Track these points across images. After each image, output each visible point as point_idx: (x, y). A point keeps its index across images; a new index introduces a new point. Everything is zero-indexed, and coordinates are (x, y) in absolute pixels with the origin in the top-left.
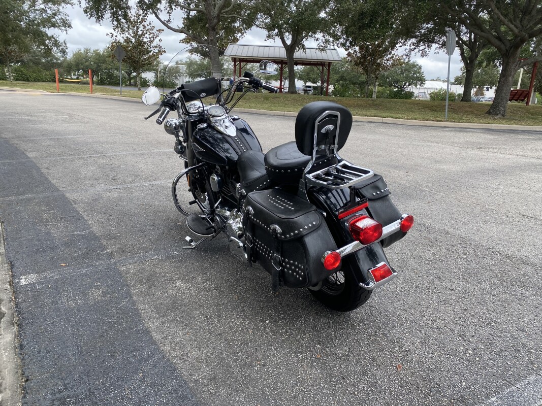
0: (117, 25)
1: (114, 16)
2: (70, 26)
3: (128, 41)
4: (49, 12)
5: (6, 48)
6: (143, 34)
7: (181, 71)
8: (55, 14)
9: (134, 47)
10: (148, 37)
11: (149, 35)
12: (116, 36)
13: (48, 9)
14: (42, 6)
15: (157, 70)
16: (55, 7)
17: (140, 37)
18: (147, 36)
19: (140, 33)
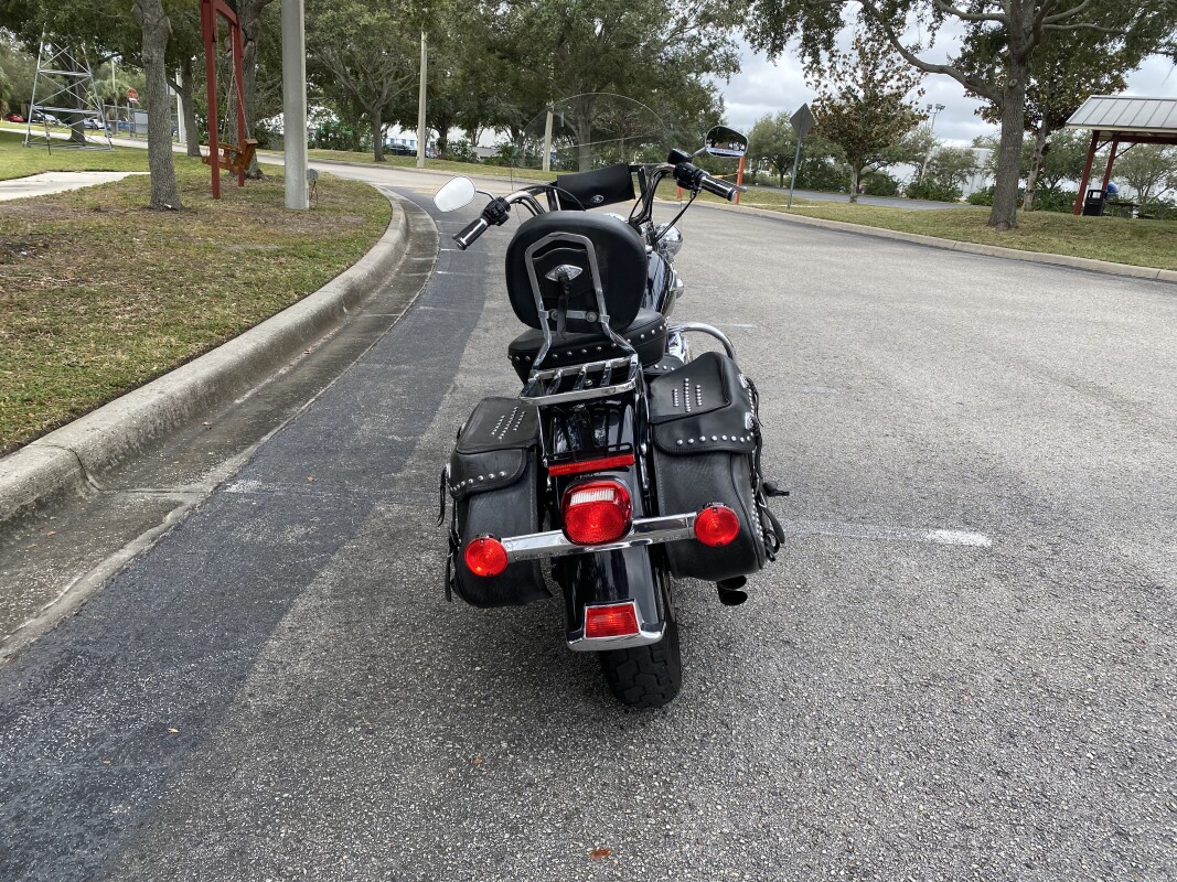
0: (812, 63)
1: (809, 44)
2: (736, 68)
3: (848, 94)
4: (705, 42)
5: (623, 116)
6: (885, 79)
7: (977, 163)
8: (713, 46)
9: (859, 108)
10: (894, 87)
11: (899, 80)
12: (826, 86)
13: (705, 36)
14: (694, 32)
15: (922, 160)
16: (718, 32)
17: (875, 86)
18: (893, 83)
19: (879, 76)
